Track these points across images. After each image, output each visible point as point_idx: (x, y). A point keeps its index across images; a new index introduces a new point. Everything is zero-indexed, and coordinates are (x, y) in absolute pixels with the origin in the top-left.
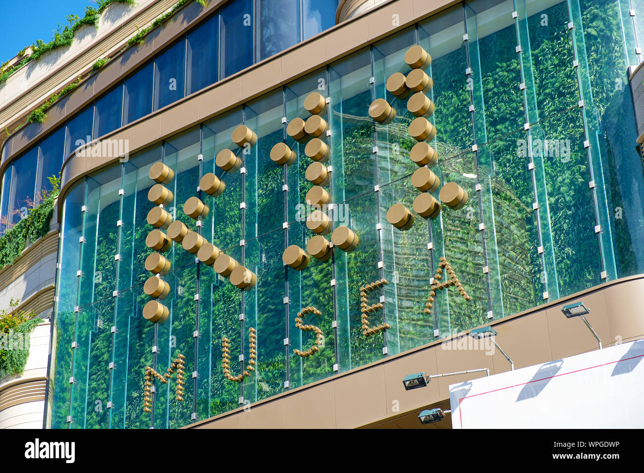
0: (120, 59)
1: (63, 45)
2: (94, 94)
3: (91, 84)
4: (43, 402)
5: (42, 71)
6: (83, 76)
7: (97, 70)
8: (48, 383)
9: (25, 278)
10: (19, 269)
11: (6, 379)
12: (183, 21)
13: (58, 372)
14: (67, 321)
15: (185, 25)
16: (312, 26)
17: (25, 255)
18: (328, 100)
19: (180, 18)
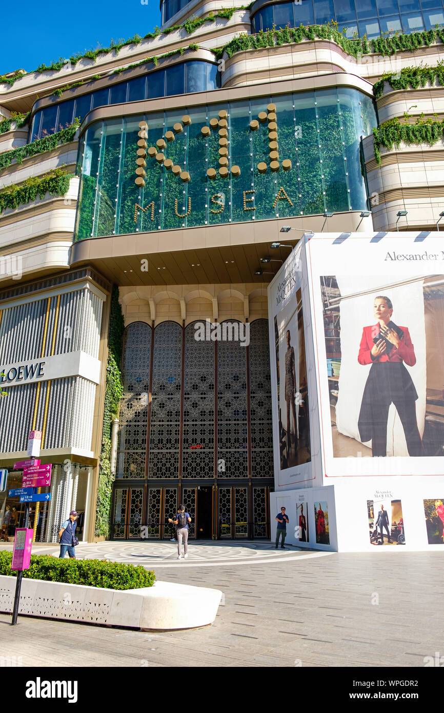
0: (108, 78)
1: (56, 70)
2: (92, 89)
3: (91, 85)
4: (75, 210)
5: (43, 78)
7: (94, 79)
8: (78, 203)
9: (58, 158)
10: (53, 154)
11: (57, 197)
12: (145, 69)
13: (83, 199)
14: (88, 179)
15: (146, 71)
16: (211, 86)
17: (58, 148)
18: (229, 115)
19: (144, 67)
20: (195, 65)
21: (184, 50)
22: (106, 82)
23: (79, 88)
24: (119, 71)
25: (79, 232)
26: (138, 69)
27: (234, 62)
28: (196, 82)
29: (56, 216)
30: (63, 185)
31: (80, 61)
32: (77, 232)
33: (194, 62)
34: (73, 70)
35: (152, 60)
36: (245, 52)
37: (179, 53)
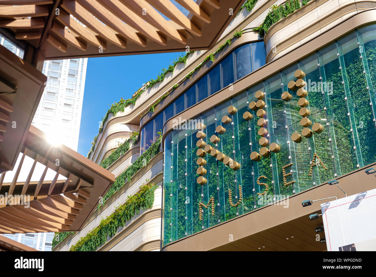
0: (183, 84)
2: (174, 98)
3: (172, 94)
4: (161, 218)
5: (153, 91)
6: (169, 92)
7: (174, 89)
8: (162, 211)
9: (151, 170)
10: (149, 167)
11: (146, 210)
12: (206, 68)
13: (166, 206)
14: (168, 186)
15: (207, 69)
16: (256, 65)
17: (151, 161)
18: (265, 93)
19: (205, 66)
20: (241, 51)
21: (231, 40)
22: (182, 89)
23: (166, 100)
24: (189, 76)
25: (164, 238)
26: (201, 69)
27: (270, 37)
28: (243, 67)
29: (146, 228)
30: (149, 198)
31: (176, 67)
32: (163, 239)
33: (240, 48)
34: (172, 77)
35: (209, 58)
36: (278, 24)
37: (227, 44)
